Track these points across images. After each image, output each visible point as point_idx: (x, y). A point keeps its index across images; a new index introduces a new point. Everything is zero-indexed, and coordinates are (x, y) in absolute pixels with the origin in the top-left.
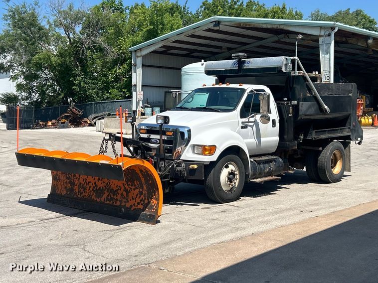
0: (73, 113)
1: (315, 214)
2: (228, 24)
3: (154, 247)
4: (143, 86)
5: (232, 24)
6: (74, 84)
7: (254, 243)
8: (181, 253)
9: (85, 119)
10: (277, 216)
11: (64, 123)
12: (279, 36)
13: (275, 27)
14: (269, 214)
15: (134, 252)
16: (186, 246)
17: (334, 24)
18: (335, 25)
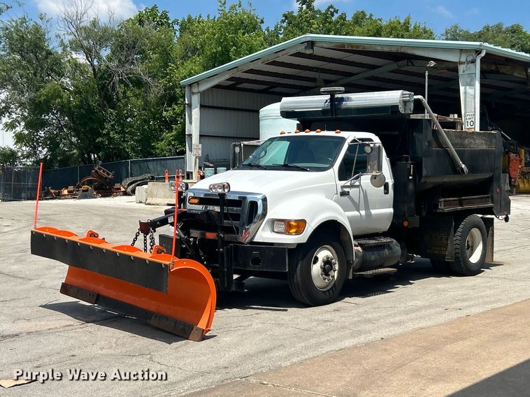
0: (100, 176)
1: (465, 312)
2: (325, 45)
3: (248, 357)
4: (201, 136)
5: (331, 46)
6: (100, 135)
7: (386, 350)
8: (288, 363)
9: (117, 186)
10: (413, 315)
11: (87, 190)
12: (400, 63)
13: (394, 50)
14: (400, 313)
15: (222, 362)
16: (293, 355)
17: (481, 45)
18: (482, 47)
